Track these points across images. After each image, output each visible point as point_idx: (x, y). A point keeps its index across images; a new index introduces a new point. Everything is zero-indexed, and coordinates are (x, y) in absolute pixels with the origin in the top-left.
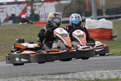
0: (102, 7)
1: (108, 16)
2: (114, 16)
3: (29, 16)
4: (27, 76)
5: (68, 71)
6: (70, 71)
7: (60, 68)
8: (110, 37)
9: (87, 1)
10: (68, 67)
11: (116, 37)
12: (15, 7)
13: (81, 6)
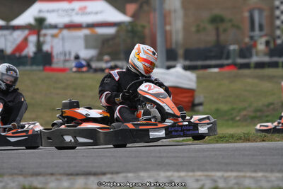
0: (177, 43)
1: (187, 63)
2: (200, 63)
3: (31, 54)
4: (21, 175)
5: (103, 170)
6: (108, 170)
8: (190, 105)
9: (147, 31)
11: (201, 104)
12: (5, 36)
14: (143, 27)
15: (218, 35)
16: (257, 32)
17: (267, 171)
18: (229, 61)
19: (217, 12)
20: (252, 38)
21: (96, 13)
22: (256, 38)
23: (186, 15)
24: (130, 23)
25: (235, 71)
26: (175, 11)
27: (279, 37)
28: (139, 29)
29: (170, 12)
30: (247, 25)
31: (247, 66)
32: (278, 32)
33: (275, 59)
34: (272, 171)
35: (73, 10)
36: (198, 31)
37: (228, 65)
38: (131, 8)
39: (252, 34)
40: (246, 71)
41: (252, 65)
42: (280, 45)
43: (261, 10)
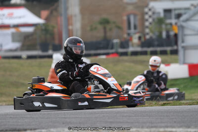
2: (92, 52)
6: (28, 127)
7: (14, 122)
9: (56, 30)
10: (25, 122)
13: (48, 36)
14: (53, 27)
15: (105, 32)
16: (132, 30)
17: (139, 127)
18: (113, 51)
19: (105, 16)
20: (129, 34)
21: (20, 17)
22: (132, 34)
23: (83, 19)
24: (44, 24)
25: (117, 58)
26: (75, 16)
27: (148, 34)
28: (50, 28)
29: (72, 16)
30: (125, 25)
31: (125, 54)
32: (147, 31)
33: (145, 49)
34: (142, 127)
35: (4, 15)
36: (92, 30)
37: (112, 53)
38: (45, 13)
39: (129, 31)
40: (125, 58)
41: (129, 53)
42: (148, 39)
43: (135, 15)
